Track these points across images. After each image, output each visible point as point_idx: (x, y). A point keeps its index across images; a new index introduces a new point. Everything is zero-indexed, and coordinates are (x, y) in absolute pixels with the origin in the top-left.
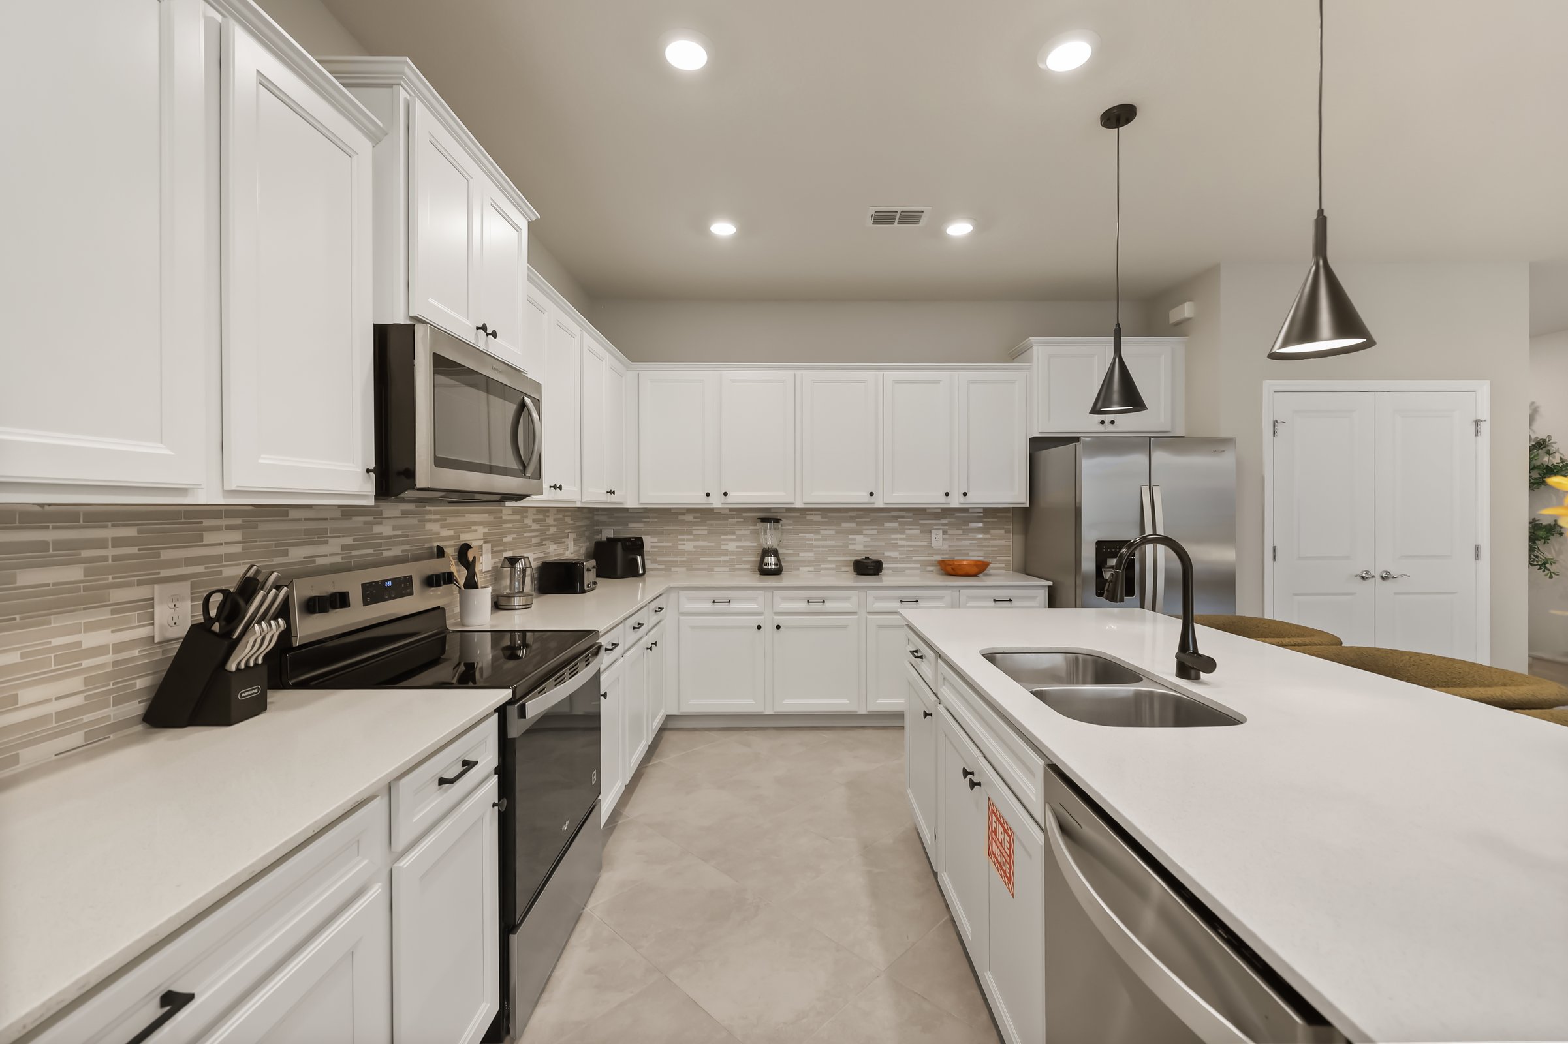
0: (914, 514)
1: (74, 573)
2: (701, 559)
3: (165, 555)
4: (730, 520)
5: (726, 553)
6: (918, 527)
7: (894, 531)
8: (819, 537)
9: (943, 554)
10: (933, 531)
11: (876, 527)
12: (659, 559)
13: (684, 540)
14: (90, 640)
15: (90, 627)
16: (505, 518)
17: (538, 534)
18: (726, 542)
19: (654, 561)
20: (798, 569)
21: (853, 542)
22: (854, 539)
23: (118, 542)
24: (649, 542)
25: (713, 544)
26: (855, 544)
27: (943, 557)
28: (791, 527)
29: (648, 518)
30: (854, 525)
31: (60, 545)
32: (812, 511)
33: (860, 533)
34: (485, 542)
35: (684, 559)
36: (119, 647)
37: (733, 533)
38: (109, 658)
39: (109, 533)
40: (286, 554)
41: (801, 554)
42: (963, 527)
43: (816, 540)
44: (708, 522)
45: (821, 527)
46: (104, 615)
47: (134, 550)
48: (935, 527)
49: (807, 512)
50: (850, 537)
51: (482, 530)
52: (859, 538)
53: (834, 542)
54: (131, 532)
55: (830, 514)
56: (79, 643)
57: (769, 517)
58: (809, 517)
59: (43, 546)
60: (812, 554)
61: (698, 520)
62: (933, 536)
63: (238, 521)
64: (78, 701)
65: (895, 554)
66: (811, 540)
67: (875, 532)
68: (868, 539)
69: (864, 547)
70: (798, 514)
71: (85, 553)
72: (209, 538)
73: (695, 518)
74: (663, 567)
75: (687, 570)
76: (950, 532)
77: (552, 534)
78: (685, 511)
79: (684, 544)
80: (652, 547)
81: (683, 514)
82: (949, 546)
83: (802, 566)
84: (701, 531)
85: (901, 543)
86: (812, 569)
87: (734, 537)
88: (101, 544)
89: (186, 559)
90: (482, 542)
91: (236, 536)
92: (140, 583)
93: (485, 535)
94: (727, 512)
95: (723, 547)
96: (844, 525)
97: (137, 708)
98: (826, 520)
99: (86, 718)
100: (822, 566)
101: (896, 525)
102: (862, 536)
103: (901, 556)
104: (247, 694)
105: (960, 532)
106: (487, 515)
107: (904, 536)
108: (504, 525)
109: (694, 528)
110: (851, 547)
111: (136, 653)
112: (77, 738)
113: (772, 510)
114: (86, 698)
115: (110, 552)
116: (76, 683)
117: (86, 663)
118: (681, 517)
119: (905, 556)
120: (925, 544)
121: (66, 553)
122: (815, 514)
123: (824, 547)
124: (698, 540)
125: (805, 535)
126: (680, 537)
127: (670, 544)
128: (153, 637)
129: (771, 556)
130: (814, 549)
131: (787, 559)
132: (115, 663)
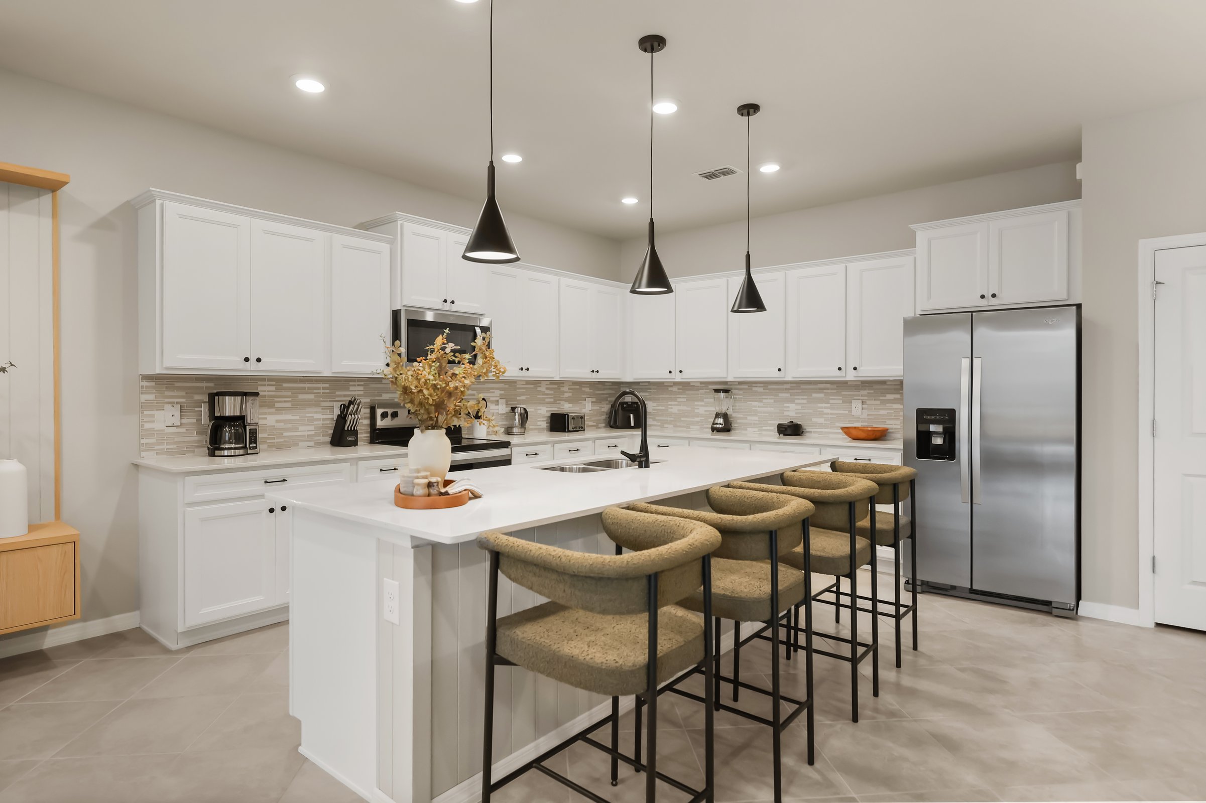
0: (837, 387)
1: (312, 396)
2: (682, 419)
3: (337, 393)
4: (700, 391)
5: (698, 415)
6: (841, 398)
7: (821, 401)
8: (762, 404)
9: (862, 422)
10: (853, 401)
11: (806, 397)
12: (657, 418)
13: (671, 405)
14: (317, 416)
15: (316, 412)
16: (518, 386)
17: (552, 396)
18: (698, 407)
19: (654, 420)
20: (746, 430)
21: (787, 409)
22: (788, 407)
23: (323, 388)
24: (651, 406)
25: (689, 409)
26: (788, 411)
27: (863, 424)
28: (741, 396)
29: (650, 389)
30: (788, 395)
31: (309, 388)
32: (757, 384)
33: (792, 402)
34: (501, 399)
35: (672, 419)
36: (324, 420)
37: (703, 401)
38: (321, 422)
39: (321, 385)
40: (381, 396)
41: (749, 418)
42: (881, 398)
43: (759, 407)
44: (687, 392)
45: (764, 397)
46: (320, 409)
47: (328, 391)
48: (855, 398)
49: (753, 385)
50: (786, 405)
51: (498, 393)
52: (792, 406)
53: (773, 409)
54: (327, 385)
55: (770, 387)
56: (313, 417)
57: (724, 389)
58: (754, 389)
59: (304, 388)
60: (756, 418)
61: (681, 391)
62: (854, 405)
63: (362, 383)
64: (313, 433)
65: (821, 420)
66: (756, 407)
67: (805, 401)
68: (799, 407)
69: (796, 413)
70: (746, 387)
71: (315, 391)
72: (351, 388)
73: (679, 389)
74: (659, 424)
75: (674, 427)
76: (868, 402)
77: (566, 398)
78: (672, 384)
79: (672, 408)
80: (654, 410)
81: (671, 386)
82: (868, 415)
83: (749, 428)
84: (682, 399)
85: (826, 411)
86: (756, 430)
87: (703, 403)
88: (319, 388)
89: (344, 395)
90: (499, 398)
91: (361, 388)
92: (330, 401)
93: (500, 394)
94: (698, 384)
95: (696, 411)
96: (780, 395)
97: (329, 439)
98: (767, 391)
99: (316, 438)
100: (764, 428)
101: (822, 395)
102: (794, 405)
103: (826, 422)
104: (350, 438)
105: (878, 402)
106: (503, 384)
107: (829, 405)
108: (518, 390)
109: (678, 396)
110: (786, 413)
111: (328, 422)
112: (312, 444)
113: (729, 384)
114: (315, 432)
115: (321, 391)
116: (312, 428)
117: (315, 423)
118: (670, 389)
119: (829, 422)
120: (847, 412)
121: (309, 391)
122: (759, 387)
123: (765, 413)
124: (680, 405)
125: (751, 403)
126: (670, 403)
127: (663, 408)
128: (333, 418)
129: (721, 418)
130: (759, 414)
131: (739, 421)
132: (323, 424)
